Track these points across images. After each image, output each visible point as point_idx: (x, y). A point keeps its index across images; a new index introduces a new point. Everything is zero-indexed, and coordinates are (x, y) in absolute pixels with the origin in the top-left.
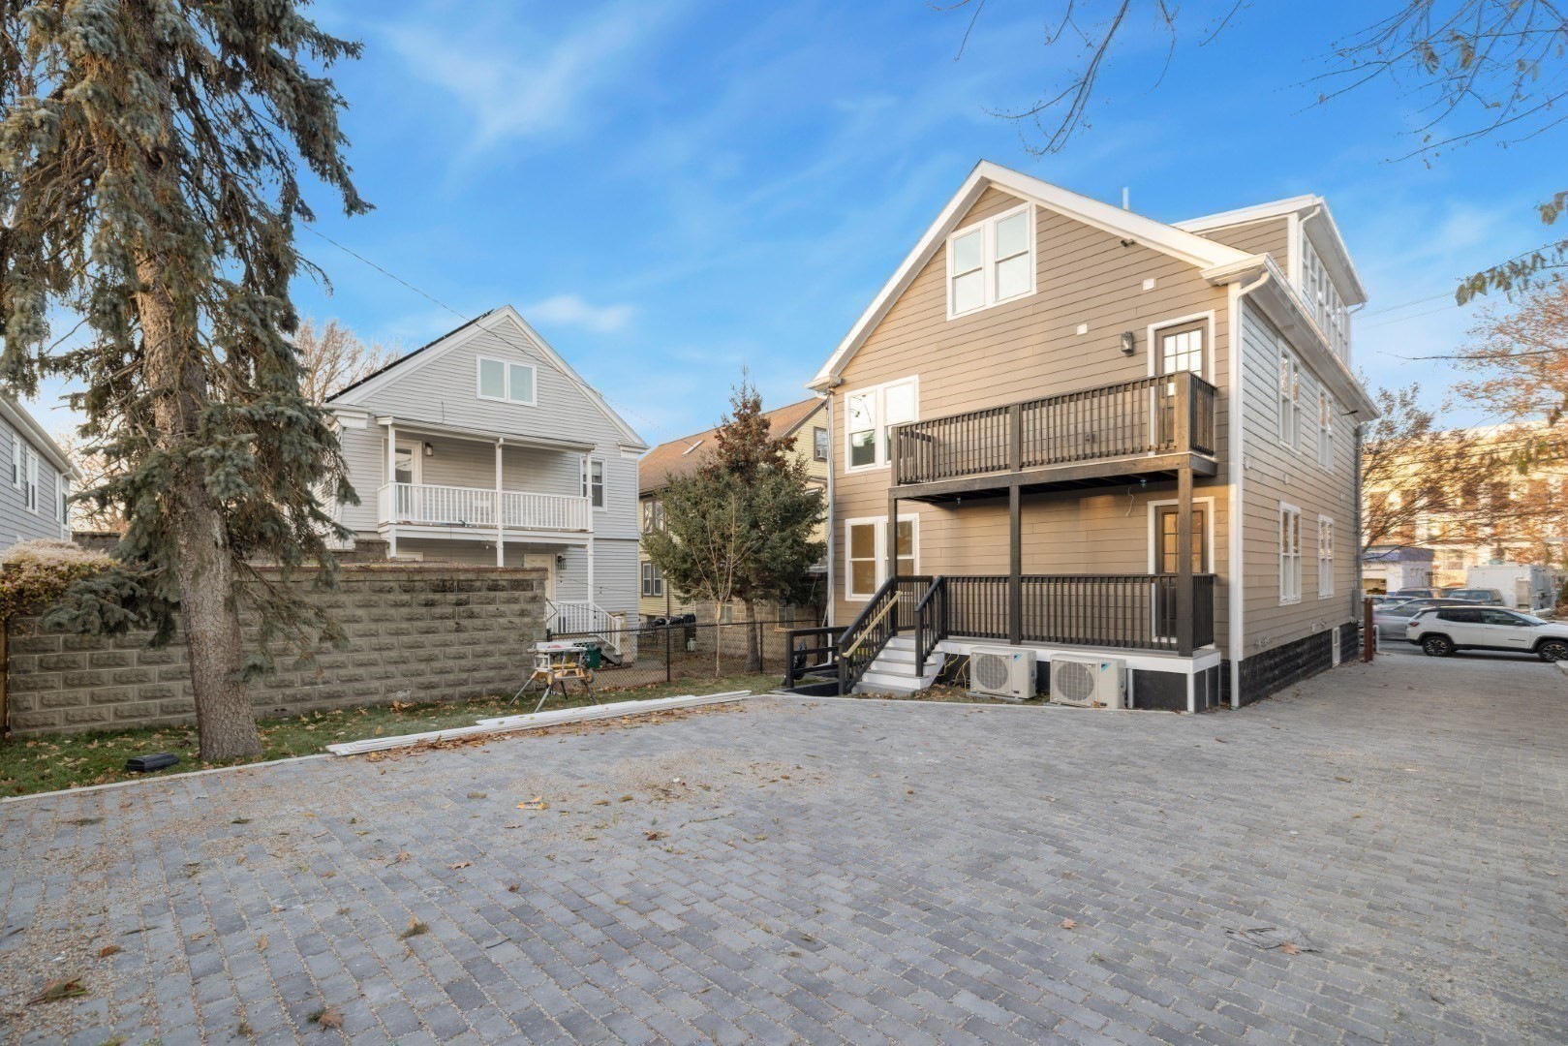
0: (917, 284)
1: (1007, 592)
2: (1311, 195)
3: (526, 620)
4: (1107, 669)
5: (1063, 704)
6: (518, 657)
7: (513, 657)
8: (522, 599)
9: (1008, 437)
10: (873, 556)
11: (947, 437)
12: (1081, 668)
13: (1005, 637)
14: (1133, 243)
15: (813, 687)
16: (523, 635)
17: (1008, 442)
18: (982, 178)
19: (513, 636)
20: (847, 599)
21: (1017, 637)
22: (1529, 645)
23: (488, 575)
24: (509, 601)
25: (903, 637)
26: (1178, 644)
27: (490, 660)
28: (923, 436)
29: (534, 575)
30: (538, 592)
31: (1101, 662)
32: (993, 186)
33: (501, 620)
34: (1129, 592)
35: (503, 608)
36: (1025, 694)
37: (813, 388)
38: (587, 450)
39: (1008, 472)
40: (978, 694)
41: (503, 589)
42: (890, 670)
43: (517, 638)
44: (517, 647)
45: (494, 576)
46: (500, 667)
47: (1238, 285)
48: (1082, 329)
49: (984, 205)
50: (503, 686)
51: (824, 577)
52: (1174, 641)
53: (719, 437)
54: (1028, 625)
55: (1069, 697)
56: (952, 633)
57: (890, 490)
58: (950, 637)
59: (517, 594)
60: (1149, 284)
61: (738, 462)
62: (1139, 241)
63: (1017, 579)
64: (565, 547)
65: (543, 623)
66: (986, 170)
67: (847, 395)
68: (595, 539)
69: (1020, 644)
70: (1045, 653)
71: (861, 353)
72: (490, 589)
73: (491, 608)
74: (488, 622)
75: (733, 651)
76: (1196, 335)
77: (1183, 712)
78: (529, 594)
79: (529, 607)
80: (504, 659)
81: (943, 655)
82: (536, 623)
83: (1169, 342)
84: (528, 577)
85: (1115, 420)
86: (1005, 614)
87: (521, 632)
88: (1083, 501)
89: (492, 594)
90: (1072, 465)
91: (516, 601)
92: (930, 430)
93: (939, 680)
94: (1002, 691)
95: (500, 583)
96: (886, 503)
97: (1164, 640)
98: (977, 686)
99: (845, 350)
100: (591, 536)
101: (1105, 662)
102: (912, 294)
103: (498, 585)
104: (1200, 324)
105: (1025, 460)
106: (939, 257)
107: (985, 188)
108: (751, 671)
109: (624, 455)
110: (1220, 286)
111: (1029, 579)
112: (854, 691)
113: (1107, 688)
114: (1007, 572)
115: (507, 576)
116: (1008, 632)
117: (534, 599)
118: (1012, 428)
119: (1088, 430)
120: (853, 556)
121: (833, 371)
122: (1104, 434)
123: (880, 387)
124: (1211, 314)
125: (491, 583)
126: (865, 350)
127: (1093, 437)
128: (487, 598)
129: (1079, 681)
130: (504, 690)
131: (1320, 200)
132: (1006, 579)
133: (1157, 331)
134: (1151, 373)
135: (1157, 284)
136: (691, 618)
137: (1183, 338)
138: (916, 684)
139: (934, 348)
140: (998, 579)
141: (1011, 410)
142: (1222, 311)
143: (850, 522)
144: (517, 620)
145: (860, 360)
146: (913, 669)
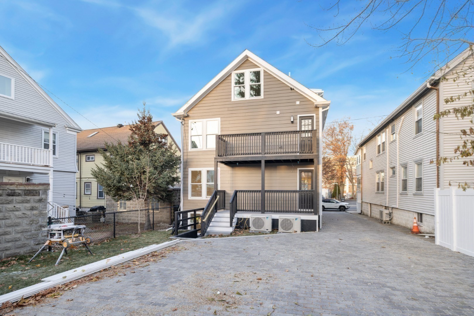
0: (219, 86)
1: (260, 196)
2: (321, 90)
3: (35, 212)
4: (297, 220)
5: (283, 232)
6: (29, 233)
7: (25, 234)
8: (32, 201)
9: (260, 144)
10: (201, 183)
11: (231, 142)
12: (288, 220)
13: (259, 211)
14: (293, 89)
15: (185, 234)
16: (33, 221)
17: (260, 145)
18: (246, 55)
19: (25, 221)
20: (189, 198)
21: (263, 211)
22: (338, 208)
23: (8, 186)
24: (23, 202)
25: (219, 213)
26: (314, 211)
27: (8, 237)
28: (224, 140)
29: (41, 187)
30: (43, 197)
31: (295, 218)
32: (249, 59)
33: (17, 213)
34: (294, 196)
35: (18, 206)
36: (270, 230)
37: (175, 116)
38: (50, 126)
39: (261, 155)
40: (254, 232)
41: (19, 195)
42: (220, 225)
43: (28, 222)
44: (28, 227)
45: (12, 187)
46: (16, 240)
47: (322, 108)
48: (278, 113)
49: (245, 65)
50: (17, 251)
51: (179, 190)
52: (312, 210)
53: (132, 130)
54: (267, 207)
55: (285, 230)
56: (239, 210)
57: (215, 158)
58: (238, 212)
59: (28, 198)
60: (298, 103)
61: (145, 141)
62: (295, 89)
63: (263, 192)
64: (32, 173)
65: (46, 214)
66: (247, 53)
67: (190, 121)
68: (54, 171)
69: (264, 213)
70: (276, 216)
71: (196, 106)
72: (9, 195)
73: (10, 206)
74: (7, 214)
75: (127, 221)
76: (310, 121)
77: (316, 232)
78: (37, 198)
79: (37, 205)
80: (19, 235)
81: (236, 218)
82: (41, 214)
83: (303, 121)
84: (36, 188)
85: (291, 142)
86: (259, 204)
87: (31, 219)
88: (278, 167)
89: (10, 198)
90: (283, 155)
91: (28, 201)
92: (227, 138)
93: (236, 227)
94: (262, 229)
95: (17, 191)
96: (213, 163)
97: (302, 210)
98: (252, 229)
99: (190, 104)
100: (52, 169)
101: (296, 218)
102: (218, 88)
103: (15, 193)
104: (311, 118)
105: (266, 152)
106: (229, 78)
107: (246, 59)
108: (148, 229)
109: (68, 132)
110: (317, 107)
111: (268, 191)
112: (206, 234)
113: (297, 226)
114: (260, 189)
115: (22, 188)
116: (260, 209)
117: (40, 201)
118: (262, 140)
119: (280, 144)
120: (192, 182)
121: (184, 111)
122: (285, 146)
123: (205, 120)
124: (314, 115)
125: (10, 191)
126: (198, 105)
127: (281, 147)
128: (6, 200)
129: (288, 224)
130: (18, 253)
131: (323, 91)
132: (260, 191)
133: (300, 117)
134: (298, 130)
135: (300, 103)
136: (102, 208)
137: (307, 121)
138: (231, 230)
139: (226, 109)
140: (257, 191)
141: (262, 134)
142: (318, 115)
143: (190, 170)
144: (28, 213)
145: (195, 109)
146: (229, 224)
